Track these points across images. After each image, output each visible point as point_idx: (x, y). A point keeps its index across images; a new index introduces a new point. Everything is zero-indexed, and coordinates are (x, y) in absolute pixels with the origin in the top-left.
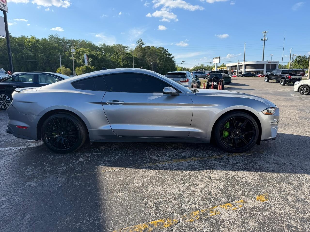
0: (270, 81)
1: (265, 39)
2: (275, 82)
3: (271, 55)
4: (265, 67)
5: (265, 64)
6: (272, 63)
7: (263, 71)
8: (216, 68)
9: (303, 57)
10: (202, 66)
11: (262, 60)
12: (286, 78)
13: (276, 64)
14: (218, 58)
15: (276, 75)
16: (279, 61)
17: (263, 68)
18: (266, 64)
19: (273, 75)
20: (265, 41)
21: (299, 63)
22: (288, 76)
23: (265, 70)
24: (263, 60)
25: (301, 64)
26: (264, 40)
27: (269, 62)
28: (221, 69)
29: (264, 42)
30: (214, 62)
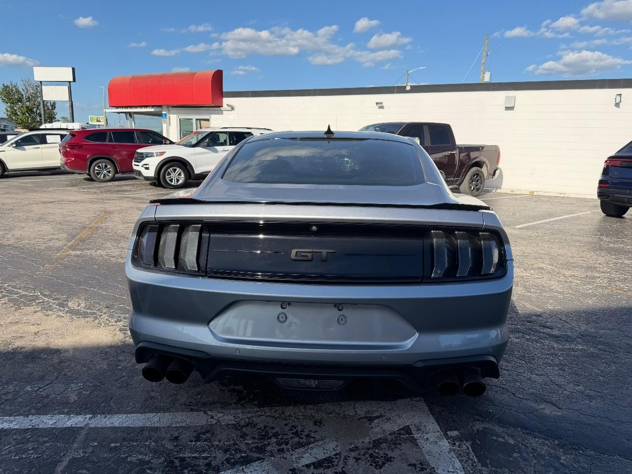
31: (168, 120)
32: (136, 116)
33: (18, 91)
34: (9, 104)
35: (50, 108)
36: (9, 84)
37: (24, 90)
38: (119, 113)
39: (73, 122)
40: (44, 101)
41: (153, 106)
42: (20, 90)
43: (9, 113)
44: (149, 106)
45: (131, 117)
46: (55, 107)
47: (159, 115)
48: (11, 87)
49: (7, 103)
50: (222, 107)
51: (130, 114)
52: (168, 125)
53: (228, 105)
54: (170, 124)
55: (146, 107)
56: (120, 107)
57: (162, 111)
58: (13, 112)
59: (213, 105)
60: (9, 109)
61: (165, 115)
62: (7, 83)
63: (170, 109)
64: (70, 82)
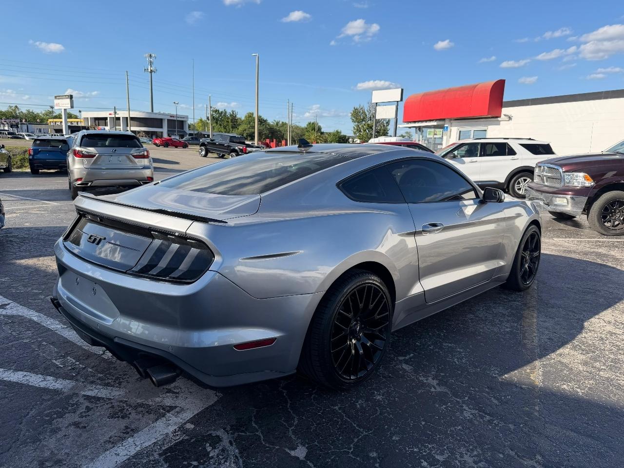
0: (210, 155)
1: (151, 70)
2: (217, 156)
3: (174, 103)
4: (165, 124)
5: (164, 119)
6: (178, 119)
7: (162, 132)
8: (65, 120)
9: (222, 112)
10: (14, 110)
11: (150, 111)
12: (239, 151)
13: (183, 121)
14: (67, 98)
15: (220, 145)
16: (187, 116)
17: (161, 127)
18: (166, 120)
19: (215, 144)
20: (153, 73)
21: (217, 123)
22: (241, 148)
23: (165, 130)
24: (152, 111)
25: (221, 125)
26: (149, 71)
27: (171, 116)
28: (77, 124)
29: (150, 74)
30: (58, 105)
31: (449, 133)
32: (424, 129)
33: (364, 112)
34: (356, 123)
35: (385, 125)
36: (358, 107)
37: (368, 111)
38: (410, 128)
39: (396, 136)
40: (376, 120)
41: (436, 120)
42: (366, 111)
43: (355, 131)
44: (433, 120)
45: (420, 131)
46: (389, 124)
47: (442, 127)
48: (359, 109)
49: (355, 122)
50: (500, 117)
51: (420, 128)
52: (449, 137)
53: (505, 115)
54: (450, 136)
55: (430, 120)
56: (410, 122)
57: (444, 124)
58: (358, 130)
59: (489, 116)
60: (356, 127)
61: (447, 127)
62: (357, 106)
63: (452, 121)
64: (398, 102)
